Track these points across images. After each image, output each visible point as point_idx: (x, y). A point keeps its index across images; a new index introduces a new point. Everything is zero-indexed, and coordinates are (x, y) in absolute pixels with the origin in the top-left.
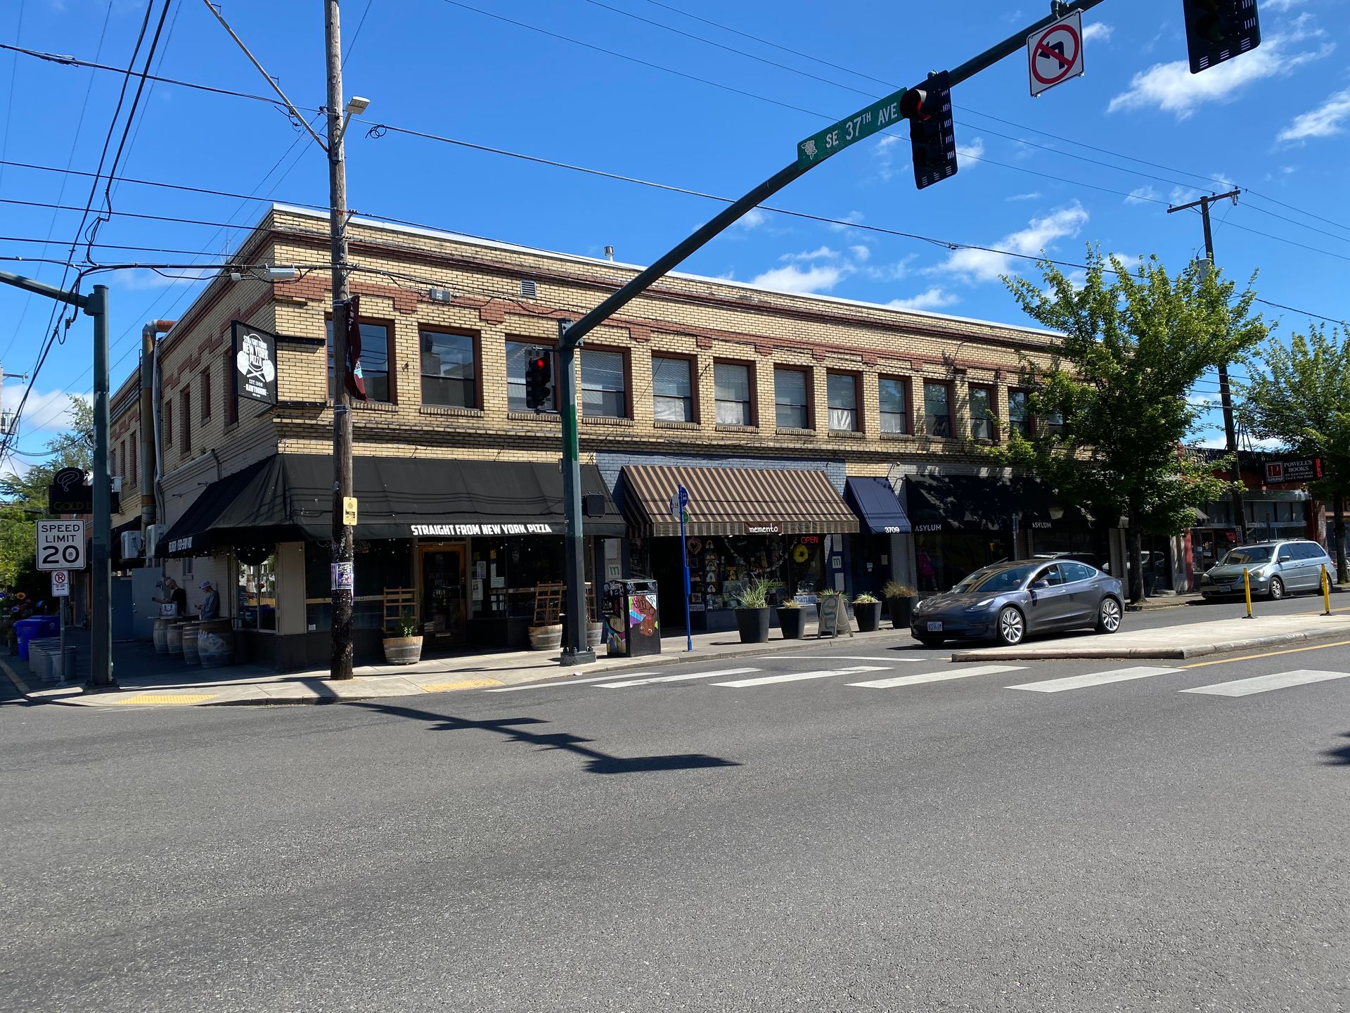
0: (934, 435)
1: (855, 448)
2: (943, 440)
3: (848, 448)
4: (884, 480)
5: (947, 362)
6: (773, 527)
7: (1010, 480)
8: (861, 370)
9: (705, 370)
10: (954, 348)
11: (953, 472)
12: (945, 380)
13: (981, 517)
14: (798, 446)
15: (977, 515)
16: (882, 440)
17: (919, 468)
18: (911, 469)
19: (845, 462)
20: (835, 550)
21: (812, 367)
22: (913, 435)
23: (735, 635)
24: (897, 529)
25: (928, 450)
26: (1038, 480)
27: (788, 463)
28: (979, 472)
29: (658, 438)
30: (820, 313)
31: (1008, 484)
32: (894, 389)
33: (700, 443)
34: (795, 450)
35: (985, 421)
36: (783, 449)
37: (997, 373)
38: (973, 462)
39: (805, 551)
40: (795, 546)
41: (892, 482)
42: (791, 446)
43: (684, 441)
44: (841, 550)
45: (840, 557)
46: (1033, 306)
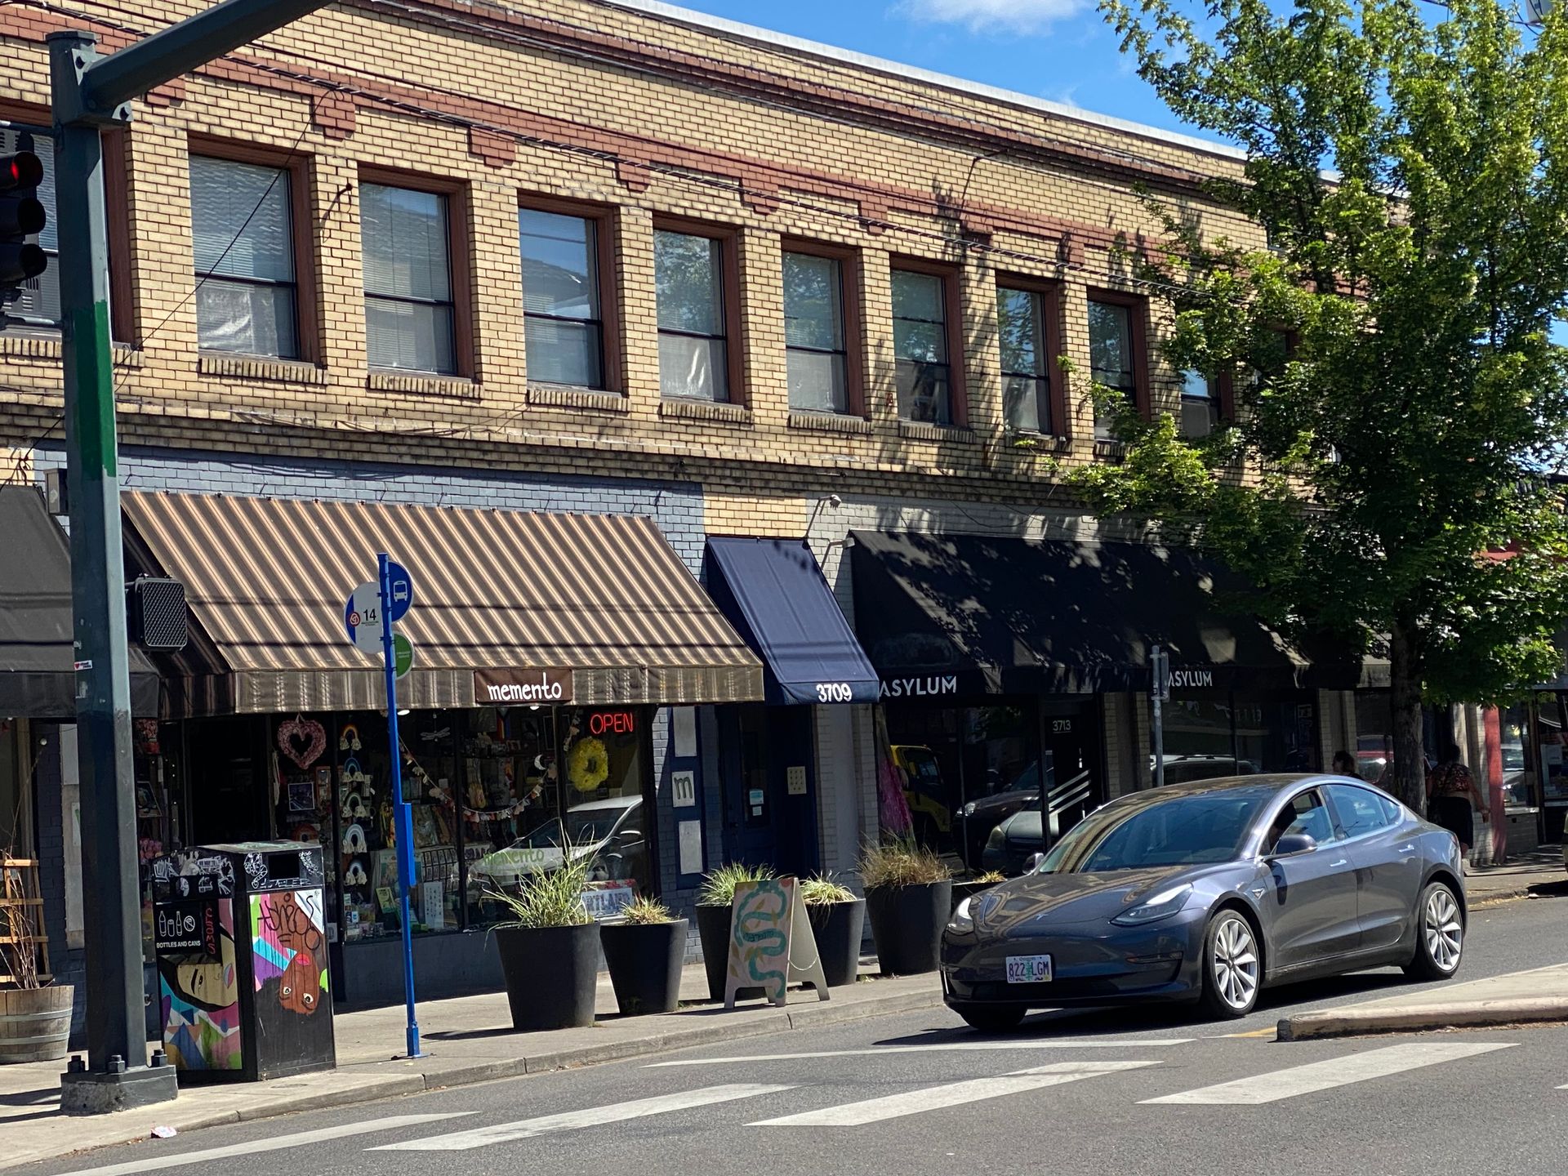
0: (913, 419)
1: (728, 453)
2: (939, 434)
3: (712, 453)
4: (799, 546)
5: (945, 209)
6: (550, 683)
7: (1099, 554)
8: (738, 221)
9: (337, 201)
10: (960, 173)
11: (964, 526)
12: (942, 262)
13: (1053, 656)
14: (586, 441)
15: (1043, 651)
16: (793, 428)
17: (882, 512)
18: (863, 517)
19: (701, 493)
20: (680, 752)
21: (617, 206)
22: (868, 419)
23: (496, 1006)
24: (845, 692)
25: (903, 462)
26: (1162, 554)
27: (558, 492)
28: (1023, 526)
29: (210, 406)
30: (632, 47)
31: (1096, 563)
32: (819, 284)
33: (328, 425)
34: (578, 452)
35: (1032, 383)
36: (546, 449)
37: (1062, 246)
38: (1009, 500)
39: (602, 754)
40: (576, 739)
41: (818, 551)
42: (569, 440)
43: (285, 417)
44: (693, 753)
45: (690, 774)
46: (1166, 63)
